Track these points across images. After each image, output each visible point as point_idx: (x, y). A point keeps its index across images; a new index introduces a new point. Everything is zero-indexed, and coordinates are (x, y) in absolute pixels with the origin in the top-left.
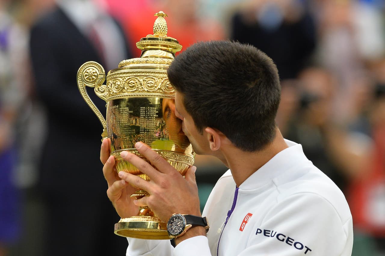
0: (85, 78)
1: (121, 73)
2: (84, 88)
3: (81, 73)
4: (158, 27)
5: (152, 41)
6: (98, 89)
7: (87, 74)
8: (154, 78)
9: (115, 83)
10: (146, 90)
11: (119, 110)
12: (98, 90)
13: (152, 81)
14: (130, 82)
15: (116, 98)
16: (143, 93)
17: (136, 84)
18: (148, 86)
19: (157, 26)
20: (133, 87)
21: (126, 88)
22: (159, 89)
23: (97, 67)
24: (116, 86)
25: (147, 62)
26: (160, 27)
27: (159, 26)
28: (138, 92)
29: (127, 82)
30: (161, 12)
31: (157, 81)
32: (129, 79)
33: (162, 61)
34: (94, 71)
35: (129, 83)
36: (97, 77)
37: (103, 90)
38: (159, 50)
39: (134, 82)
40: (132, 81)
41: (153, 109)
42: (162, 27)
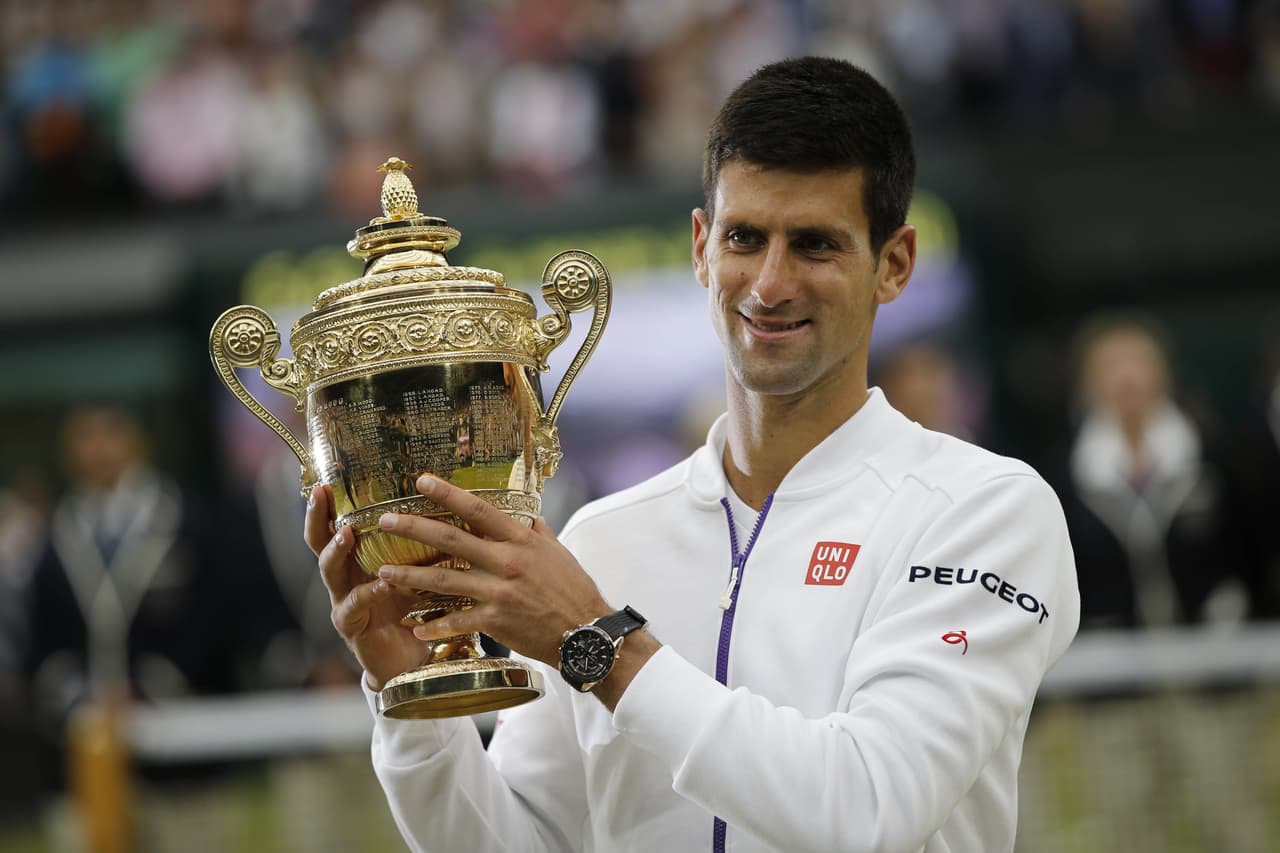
0: (232, 348)
1: (337, 319)
2: (232, 373)
3: (219, 339)
4: (395, 196)
5: (392, 231)
6: (270, 369)
7: (236, 338)
8: (424, 316)
9: (324, 347)
10: (410, 348)
11: (348, 410)
12: (271, 373)
13: (420, 324)
14: (365, 336)
15: (333, 382)
16: (404, 359)
17: (380, 338)
18: (414, 339)
19: (392, 194)
20: (375, 346)
21: (356, 353)
22: (442, 341)
23: (256, 317)
24: (327, 353)
25: (395, 281)
26: (401, 194)
27: (397, 193)
28: (391, 358)
29: (357, 337)
30: (393, 160)
31: (435, 324)
32: (359, 329)
33: (431, 273)
34: (251, 328)
35: (361, 340)
36: (263, 340)
37: (283, 370)
38: (414, 251)
39: (375, 335)
40: (370, 333)
41: (435, 394)
42: (406, 194)
